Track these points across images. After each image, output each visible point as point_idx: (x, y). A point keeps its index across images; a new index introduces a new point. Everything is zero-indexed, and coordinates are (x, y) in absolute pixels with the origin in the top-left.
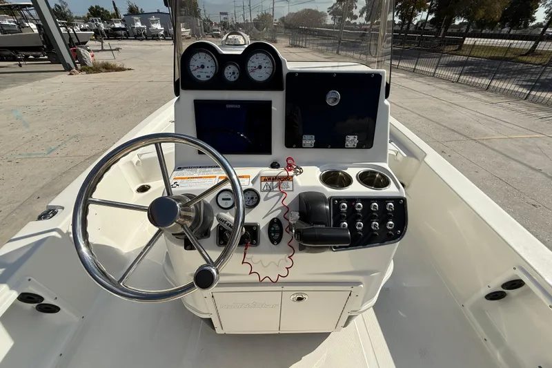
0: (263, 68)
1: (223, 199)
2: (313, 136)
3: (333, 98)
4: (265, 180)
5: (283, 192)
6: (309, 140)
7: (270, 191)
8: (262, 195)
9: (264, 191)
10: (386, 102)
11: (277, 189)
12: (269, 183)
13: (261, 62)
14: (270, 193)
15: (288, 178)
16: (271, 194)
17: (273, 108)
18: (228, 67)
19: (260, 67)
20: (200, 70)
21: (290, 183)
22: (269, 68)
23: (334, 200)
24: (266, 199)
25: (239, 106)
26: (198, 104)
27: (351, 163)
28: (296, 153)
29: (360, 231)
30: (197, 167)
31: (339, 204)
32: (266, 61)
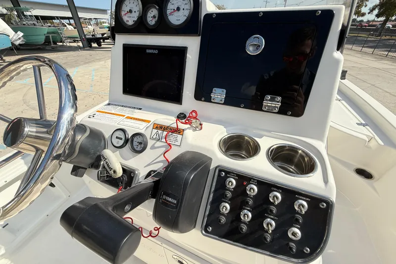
0: (181, 9)
1: (117, 138)
2: (225, 91)
3: (255, 45)
4: (157, 128)
5: (169, 145)
6: (219, 94)
7: (158, 140)
8: (150, 143)
9: (152, 139)
10: (337, 55)
11: (164, 140)
12: (160, 132)
13: (179, 4)
14: (158, 142)
15: (177, 131)
16: (159, 144)
17: (188, 55)
18: (150, 11)
19: (178, 9)
20: (129, 14)
21: (180, 137)
22: (187, 9)
23: (220, 171)
24: (153, 148)
25: (156, 52)
26: (127, 49)
27: (270, 131)
28: (202, 107)
29: (245, 223)
30: (118, 105)
31: (226, 177)
32: (185, 2)
